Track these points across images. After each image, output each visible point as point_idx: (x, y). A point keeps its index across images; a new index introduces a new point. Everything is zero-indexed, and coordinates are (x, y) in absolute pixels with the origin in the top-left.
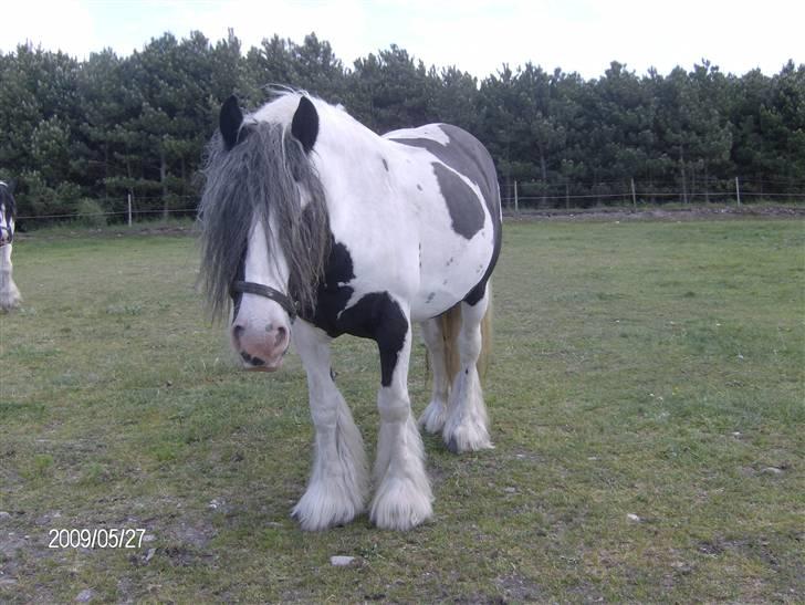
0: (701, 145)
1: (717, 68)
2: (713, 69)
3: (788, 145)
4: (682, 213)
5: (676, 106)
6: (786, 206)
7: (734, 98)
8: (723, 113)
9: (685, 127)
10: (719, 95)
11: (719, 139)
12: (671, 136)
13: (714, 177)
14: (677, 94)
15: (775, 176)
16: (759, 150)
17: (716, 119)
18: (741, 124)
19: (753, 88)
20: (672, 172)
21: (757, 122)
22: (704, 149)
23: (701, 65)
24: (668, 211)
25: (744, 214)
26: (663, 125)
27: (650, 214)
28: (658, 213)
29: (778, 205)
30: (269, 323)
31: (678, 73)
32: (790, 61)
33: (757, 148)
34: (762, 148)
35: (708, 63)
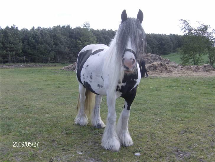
0: (14, 48)
1: (17, 27)
2: (16, 27)
3: (36, 48)
4: (11, 66)
5: (8, 37)
6: (37, 64)
7: (22, 35)
8: (19, 40)
9: (10, 43)
10: (18, 34)
11: (19, 46)
12: (7, 45)
13: (18, 56)
14: (7, 33)
15: (33, 56)
16: (29, 49)
17: (18, 41)
18: (24, 42)
19: (26, 33)
20: (7, 55)
21: (28, 42)
22: (15, 49)
23: (13, 26)
24: (7, 66)
25: (27, 66)
26: (4, 42)
27: (3, 67)
28: (4, 66)
29: (35, 64)
30: (131, 58)
31: (7, 28)
32: (33, 27)
33: (28, 49)
34: (30, 49)
35: (15, 26)
